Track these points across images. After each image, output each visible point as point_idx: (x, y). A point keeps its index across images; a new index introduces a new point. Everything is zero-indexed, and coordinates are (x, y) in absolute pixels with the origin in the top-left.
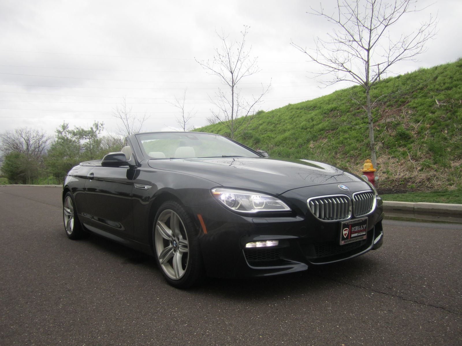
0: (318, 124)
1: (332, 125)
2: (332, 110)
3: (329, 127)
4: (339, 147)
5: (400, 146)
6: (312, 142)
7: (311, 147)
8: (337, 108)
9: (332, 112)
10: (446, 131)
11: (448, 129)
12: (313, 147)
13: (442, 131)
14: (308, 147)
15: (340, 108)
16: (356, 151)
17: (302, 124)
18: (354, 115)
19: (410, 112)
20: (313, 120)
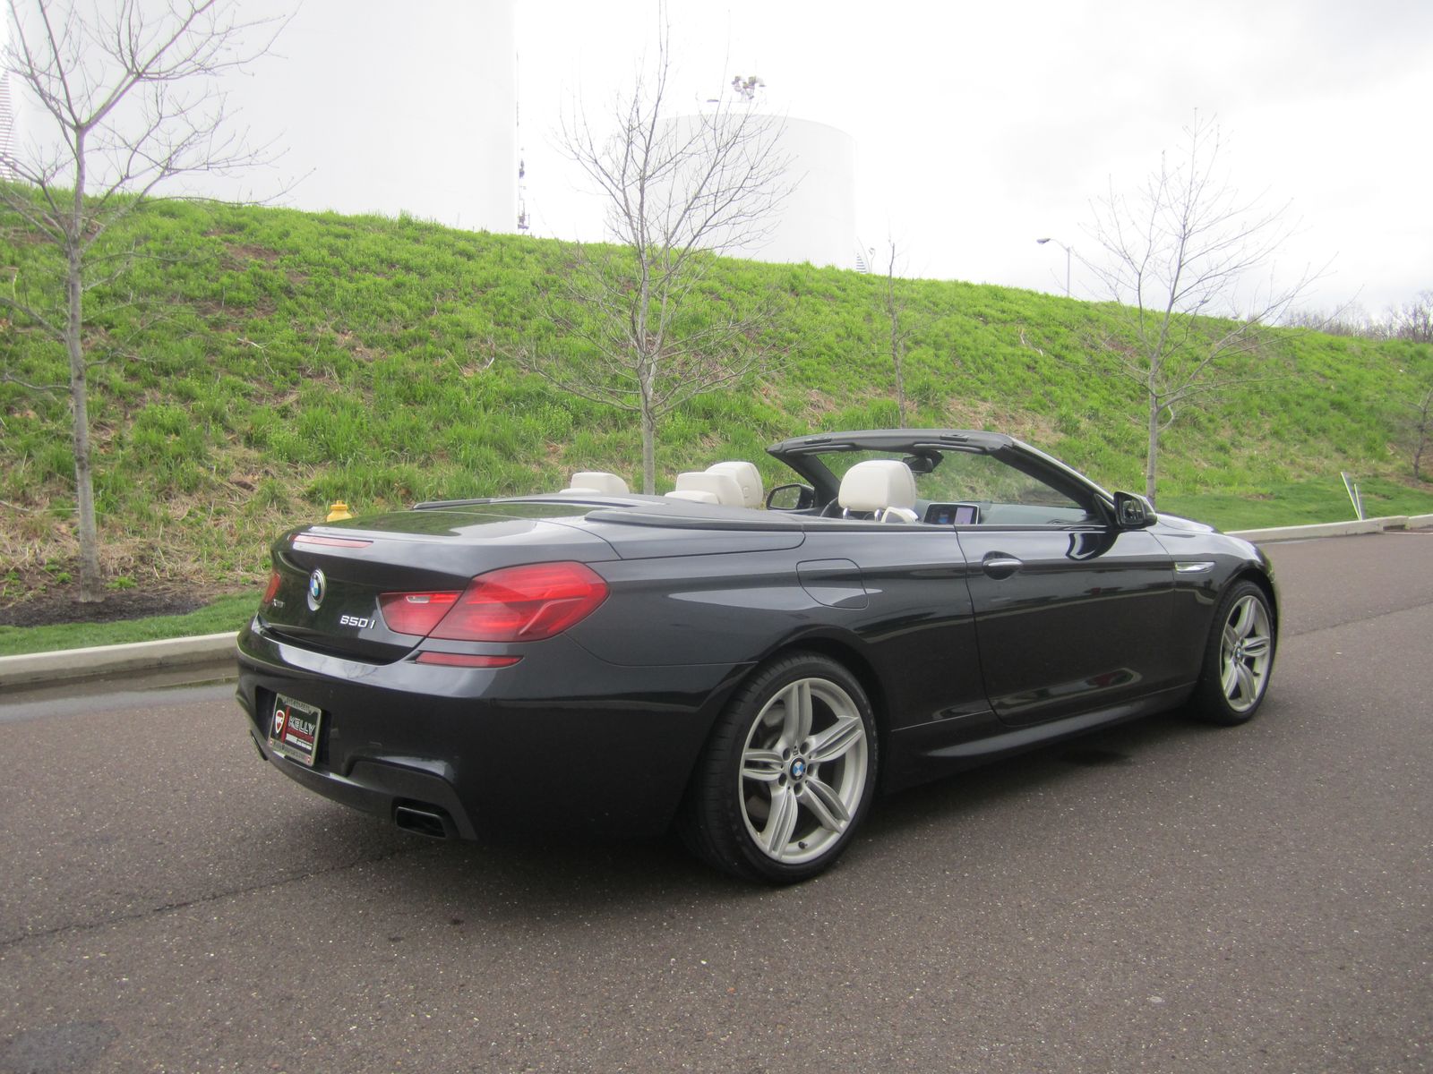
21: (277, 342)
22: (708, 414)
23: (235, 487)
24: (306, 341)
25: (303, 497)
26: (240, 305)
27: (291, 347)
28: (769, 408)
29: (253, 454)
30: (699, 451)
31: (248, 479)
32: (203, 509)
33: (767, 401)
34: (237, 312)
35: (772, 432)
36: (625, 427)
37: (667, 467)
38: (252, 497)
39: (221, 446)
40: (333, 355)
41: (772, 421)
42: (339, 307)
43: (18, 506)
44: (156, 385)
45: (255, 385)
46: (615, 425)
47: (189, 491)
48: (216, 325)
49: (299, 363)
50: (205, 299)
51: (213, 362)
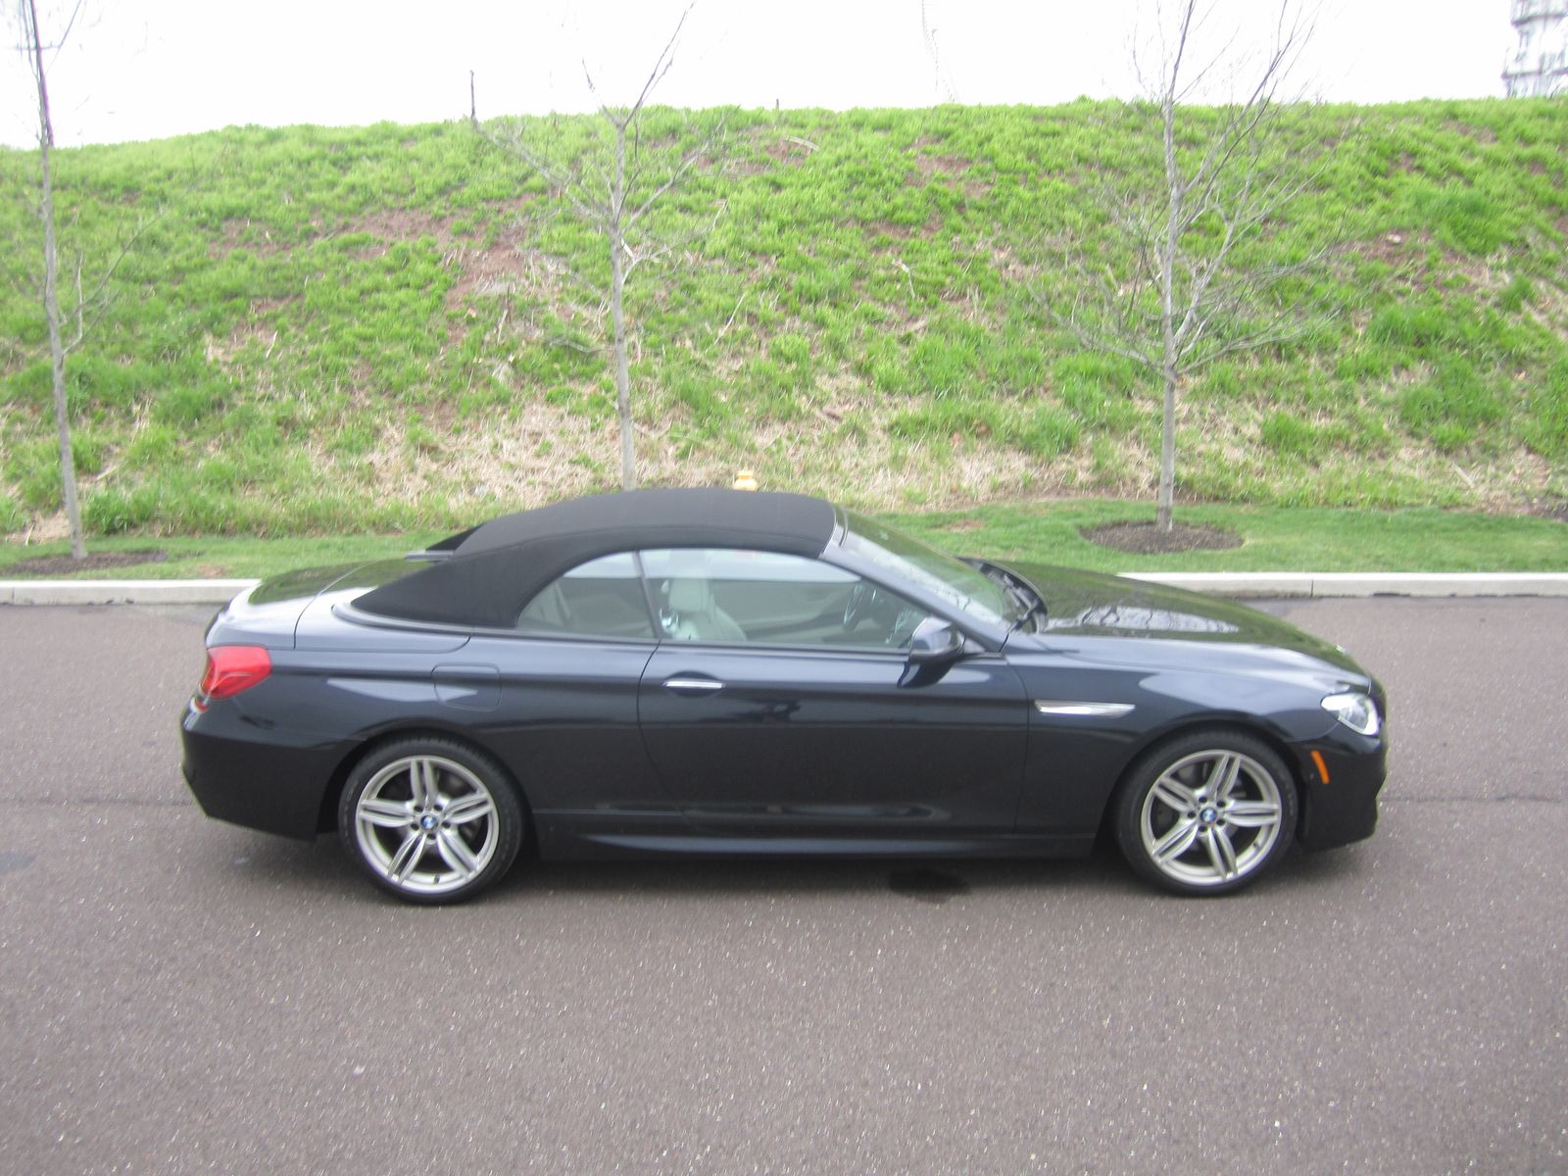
0: (202, 267)
1: (275, 281)
2: (229, 215)
3: (260, 286)
4: (350, 369)
5: (572, 378)
6: (208, 338)
7: (216, 361)
8: (253, 213)
9: (233, 223)
10: (688, 343)
11: (692, 337)
12: (231, 359)
13: (673, 340)
14: (204, 359)
15: (270, 214)
16: (430, 386)
17: (115, 257)
18: (345, 247)
19: (551, 268)
20: (165, 249)
21: (927, 264)
22: (1420, 342)
23: (824, 418)
24: (959, 260)
25: (884, 430)
26: (909, 224)
27: (940, 268)
28: (1537, 328)
29: (857, 383)
30: (1383, 389)
31: (839, 411)
32: (790, 438)
33: (1537, 318)
34: (903, 232)
35: (1519, 364)
36: (1290, 358)
37: (1324, 409)
38: (836, 427)
39: (832, 375)
40: (981, 276)
41: (1525, 348)
42: (1007, 220)
43: (644, 429)
44: (797, 313)
45: (890, 311)
46: (1278, 356)
47: (783, 420)
48: (877, 248)
49: (942, 285)
50: (876, 220)
51: (860, 288)
